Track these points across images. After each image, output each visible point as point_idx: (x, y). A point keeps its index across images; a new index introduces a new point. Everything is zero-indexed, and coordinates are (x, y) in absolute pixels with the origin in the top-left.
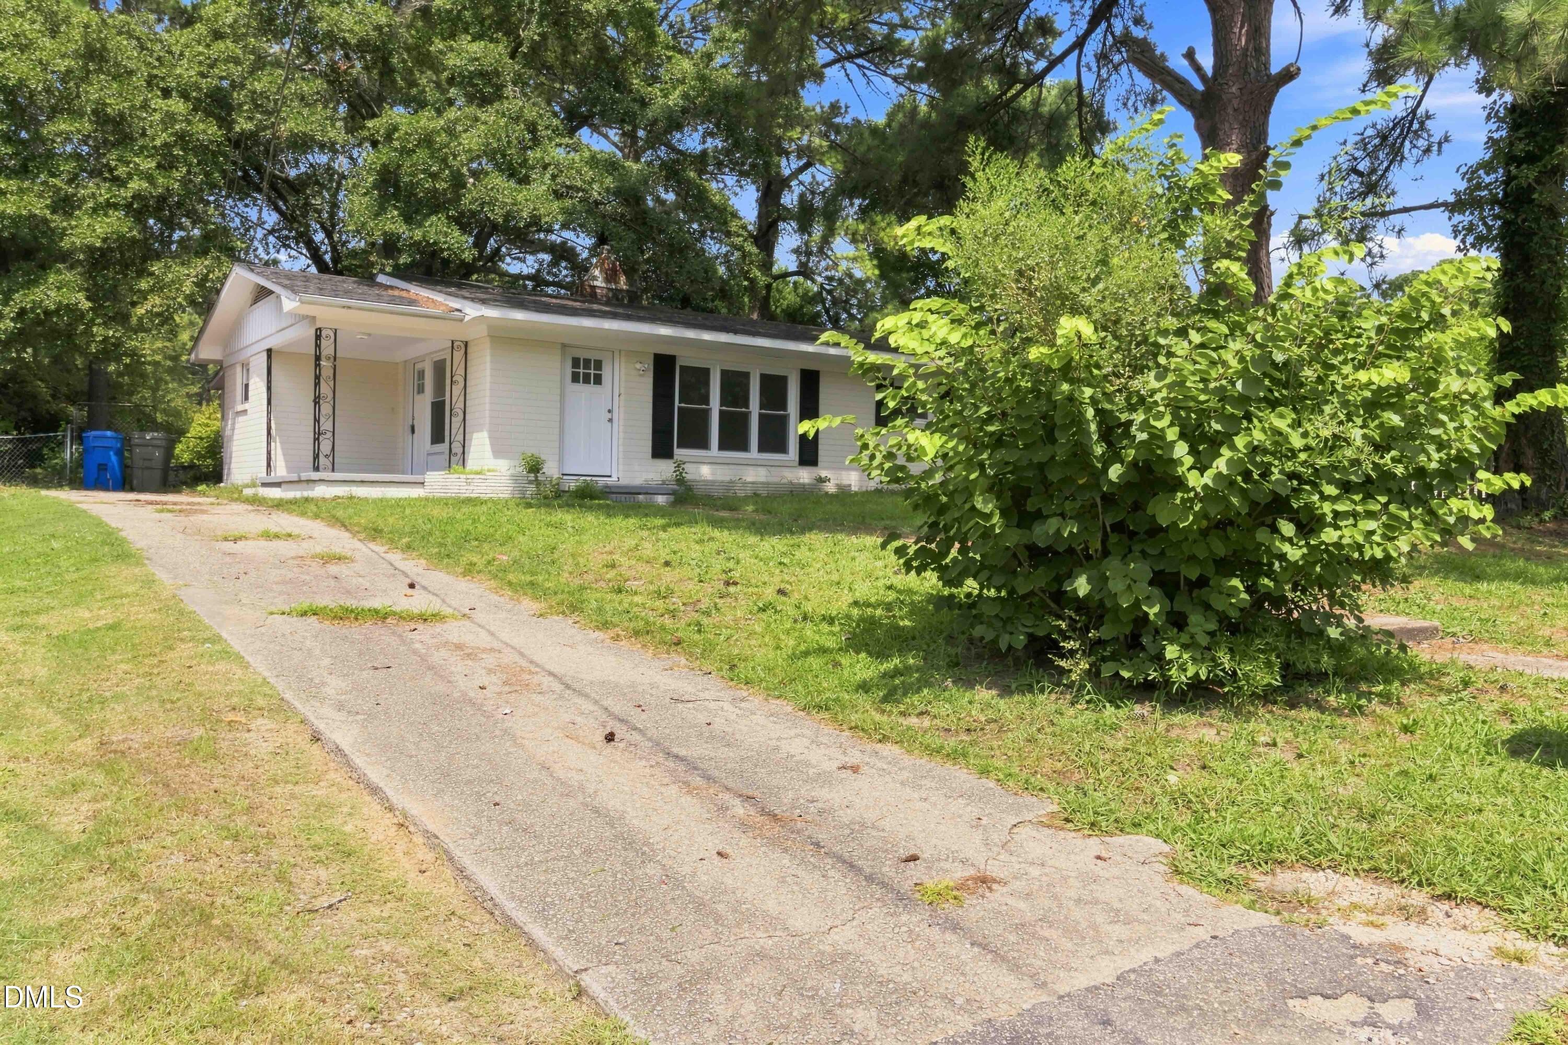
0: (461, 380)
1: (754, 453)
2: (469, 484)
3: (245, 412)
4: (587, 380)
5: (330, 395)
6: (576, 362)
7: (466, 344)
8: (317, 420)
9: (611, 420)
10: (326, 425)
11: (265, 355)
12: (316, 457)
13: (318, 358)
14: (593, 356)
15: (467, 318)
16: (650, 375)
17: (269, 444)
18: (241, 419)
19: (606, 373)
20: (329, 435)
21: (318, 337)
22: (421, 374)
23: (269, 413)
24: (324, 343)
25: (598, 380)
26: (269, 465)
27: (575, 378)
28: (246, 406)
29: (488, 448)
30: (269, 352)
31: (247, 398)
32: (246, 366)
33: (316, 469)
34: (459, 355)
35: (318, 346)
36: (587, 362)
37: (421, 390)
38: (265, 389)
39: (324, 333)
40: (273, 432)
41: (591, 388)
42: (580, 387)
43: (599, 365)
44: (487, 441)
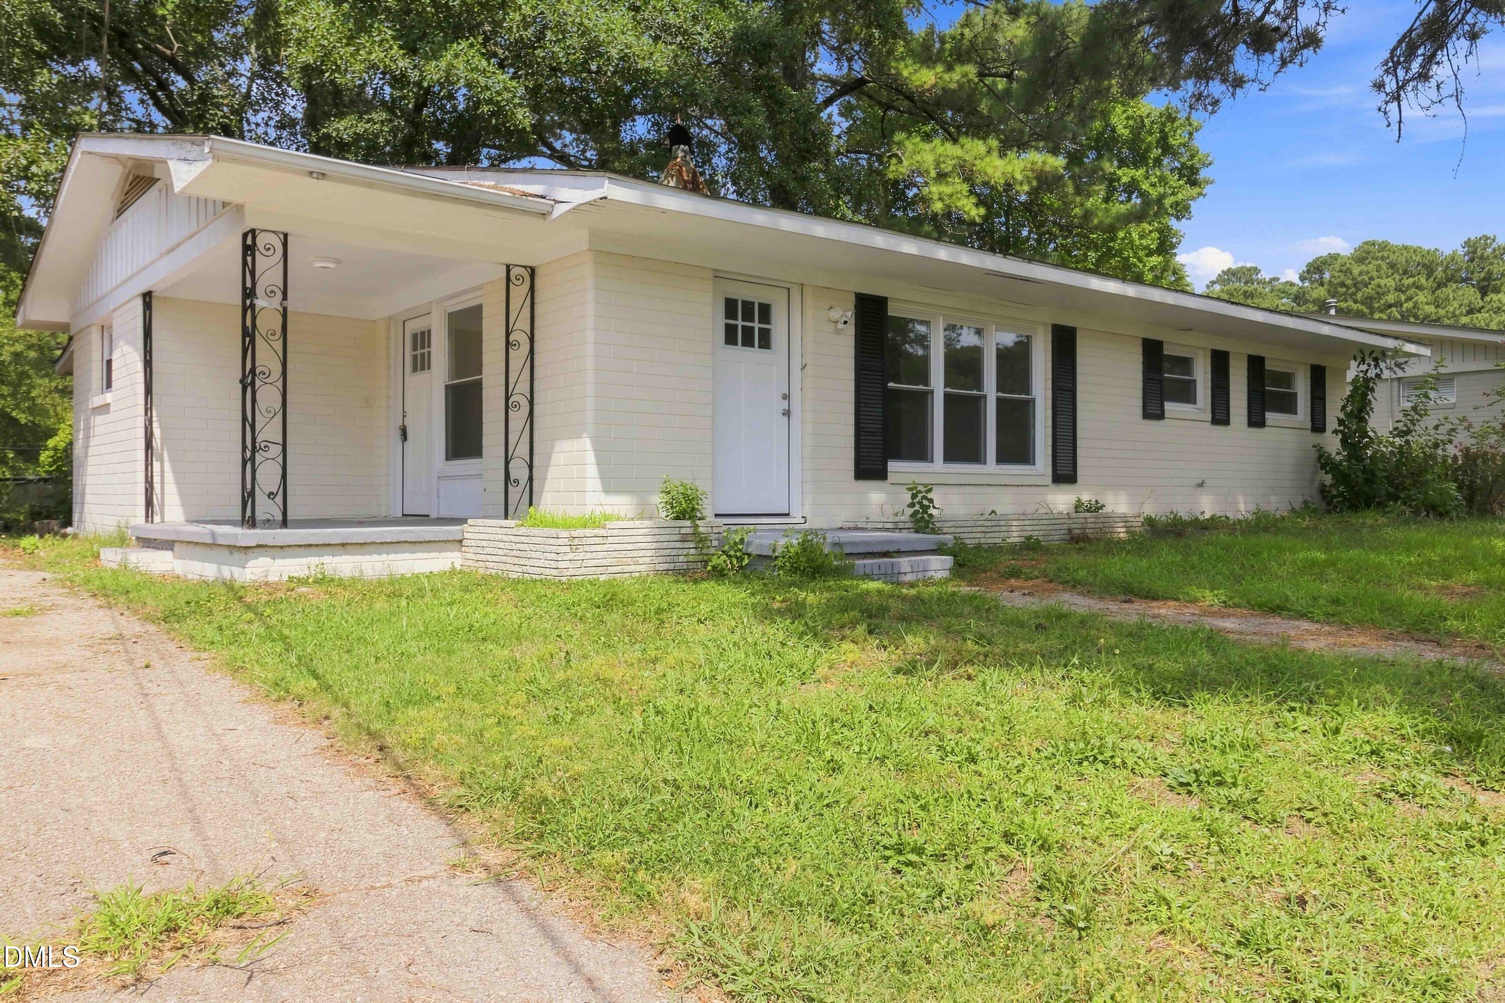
0: (524, 340)
1: (991, 465)
2: (574, 548)
3: (105, 408)
4: (748, 342)
5: (277, 369)
6: (730, 306)
7: (533, 272)
8: (248, 422)
9: (787, 413)
10: (268, 431)
11: (139, 304)
12: (248, 497)
13: (249, 293)
14: (757, 296)
15: (560, 210)
16: (851, 330)
17: (148, 464)
18: (99, 420)
19: (778, 328)
20: (276, 450)
21: (249, 249)
22: (422, 339)
23: (148, 409)
24: (262, 262)
25: (765, 342)
26: (149, 503)
27: (730, 337)
28: (109, 397)
29: (592, 470)
30: (148, 298)
31: (109, 385)
32: (105, 329)
33: (250, 522)
34: (519, 292)
35: (249, 269)
36: (748, 307)
37: (421, 363)
38: (140, 366)
39: (261, 241)
40: (157, 442)
41: (754, 354)
42: (739, 352)
43: (765, 312)
44: (590, 457)
